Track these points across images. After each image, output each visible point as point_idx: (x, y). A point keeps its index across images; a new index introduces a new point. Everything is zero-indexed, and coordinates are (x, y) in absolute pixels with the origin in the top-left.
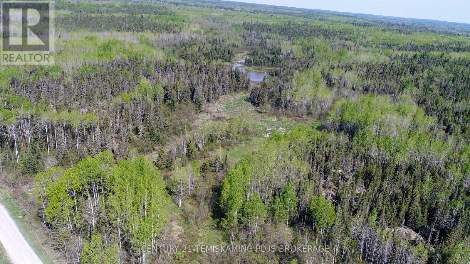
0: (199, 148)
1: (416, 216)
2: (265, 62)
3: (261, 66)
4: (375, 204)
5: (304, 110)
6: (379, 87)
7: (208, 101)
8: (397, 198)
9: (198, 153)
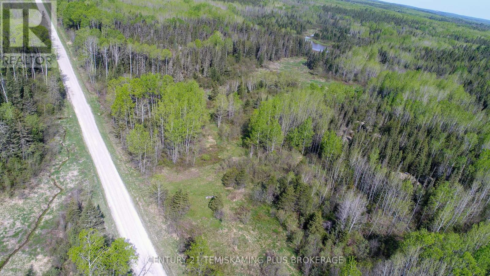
0: (249, 91)
1: (418, 165)
2: (332, 37)
3: (327, 40)
4: (385, 150)
5: (352, 76)
6: (431, 69)
7: (270, 59)
8: (407, 148)
9: (247, 94)
